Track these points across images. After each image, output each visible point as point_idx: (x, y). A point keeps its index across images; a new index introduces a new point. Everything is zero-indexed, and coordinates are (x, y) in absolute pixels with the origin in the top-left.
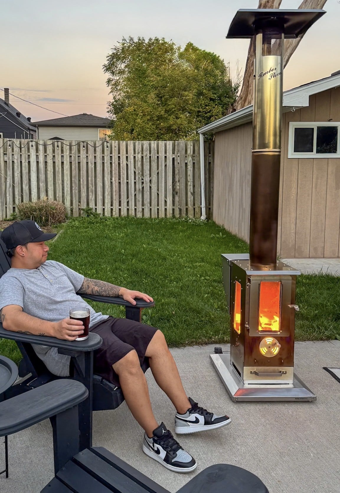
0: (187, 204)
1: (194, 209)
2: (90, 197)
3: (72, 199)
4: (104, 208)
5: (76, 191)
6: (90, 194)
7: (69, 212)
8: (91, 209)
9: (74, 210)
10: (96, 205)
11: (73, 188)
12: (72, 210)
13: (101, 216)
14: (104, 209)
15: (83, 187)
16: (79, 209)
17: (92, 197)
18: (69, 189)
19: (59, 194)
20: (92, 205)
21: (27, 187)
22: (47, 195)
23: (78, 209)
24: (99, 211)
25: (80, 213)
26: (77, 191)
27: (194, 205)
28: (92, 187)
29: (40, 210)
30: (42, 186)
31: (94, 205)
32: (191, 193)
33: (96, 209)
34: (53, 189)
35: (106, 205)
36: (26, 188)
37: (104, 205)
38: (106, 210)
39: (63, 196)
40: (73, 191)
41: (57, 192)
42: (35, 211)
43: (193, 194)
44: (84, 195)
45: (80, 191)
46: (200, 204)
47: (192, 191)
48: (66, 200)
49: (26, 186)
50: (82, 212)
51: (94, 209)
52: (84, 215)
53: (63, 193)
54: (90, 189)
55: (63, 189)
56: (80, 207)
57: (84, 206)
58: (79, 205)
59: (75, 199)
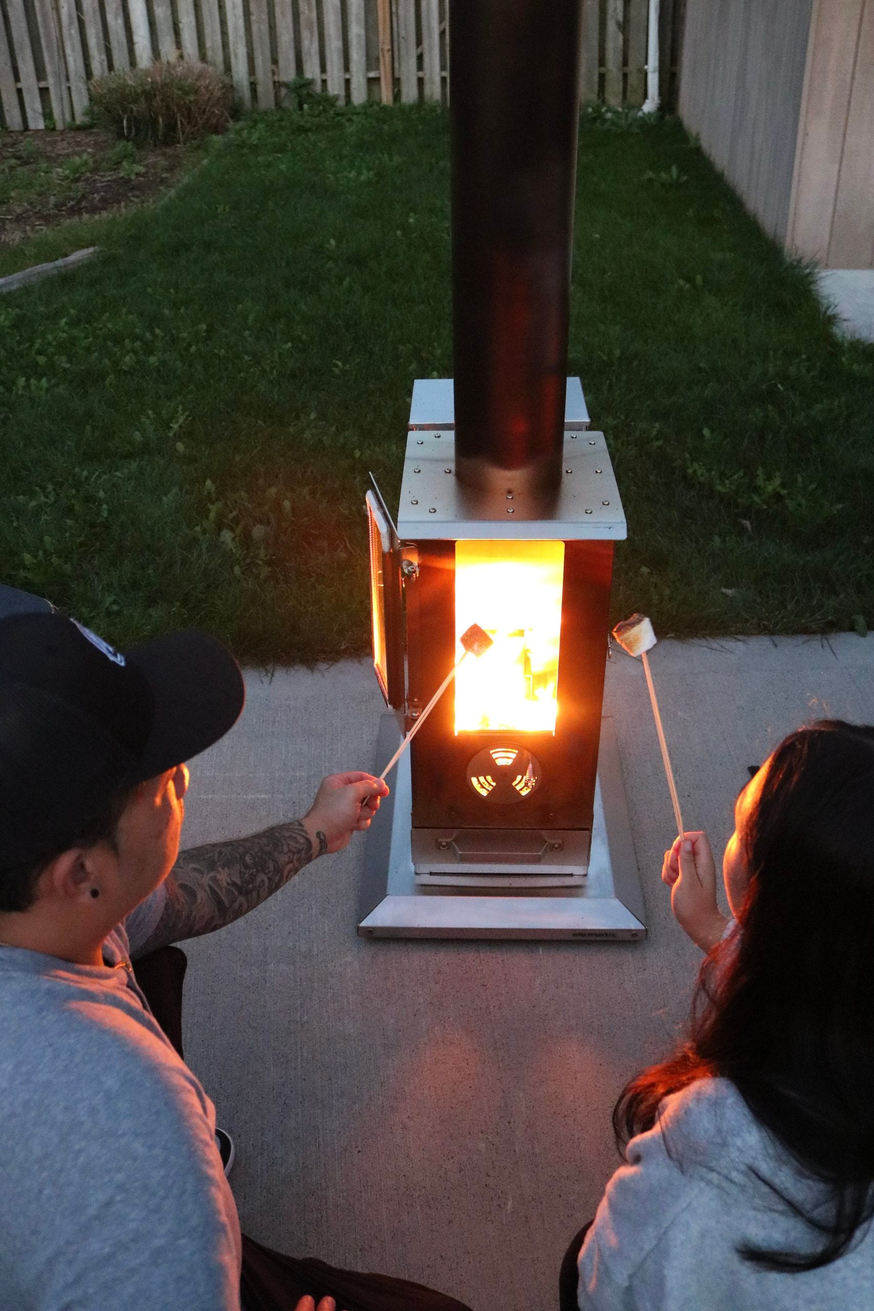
0: (602, 62)
1: (625, 76)
2: (306, 43)
3: (253, 54)
4: (347, 76)
5: (262, 27)
6: (305, 33)
7: (247, 94)
8: (311, 82)
9: (260, 89)
10: (323, 70)
11: (253, 18)
12: (253, 85)
13: (341, 103)
14: (348, 82)
15: (283, 14)
16: (275, 82)
17: (310, 45)
18: (241, 22)
19: (213, 39)
20: (312, 71)
21: (120, 21)
22: (179, 44)
23: (271, 85)
24: (335, 88)
25: (277, 97)
26: (265, 28)
27: (625, 63)
28: (310, 10)
29: (149, 95)
30: (162, 15)
31: (317, 70)
32: (618, 23)
33: (324, 82)
34: (194, 23)
35: (354, 67)
36: (115, 24)
37: (347, 68)
38: (354, 85)
39: (225, 45)
40: (255, 28)
41: (207, 31)
42: (135, 101)
43: (624, 26)
44: (286, 38)
45: (272, 28)
46: (643, 60)
47: (621, 18)
48: (236, 56)
49: (116, 19)
50: (284, 91)
51: (319, 82)
52: (289, 104)
53: (224, 34)
54: (302, 19)
55: (223, 23)
56: (276, 79)
57: (288, 74)
58: (274, 73)
59: (262, 53)
